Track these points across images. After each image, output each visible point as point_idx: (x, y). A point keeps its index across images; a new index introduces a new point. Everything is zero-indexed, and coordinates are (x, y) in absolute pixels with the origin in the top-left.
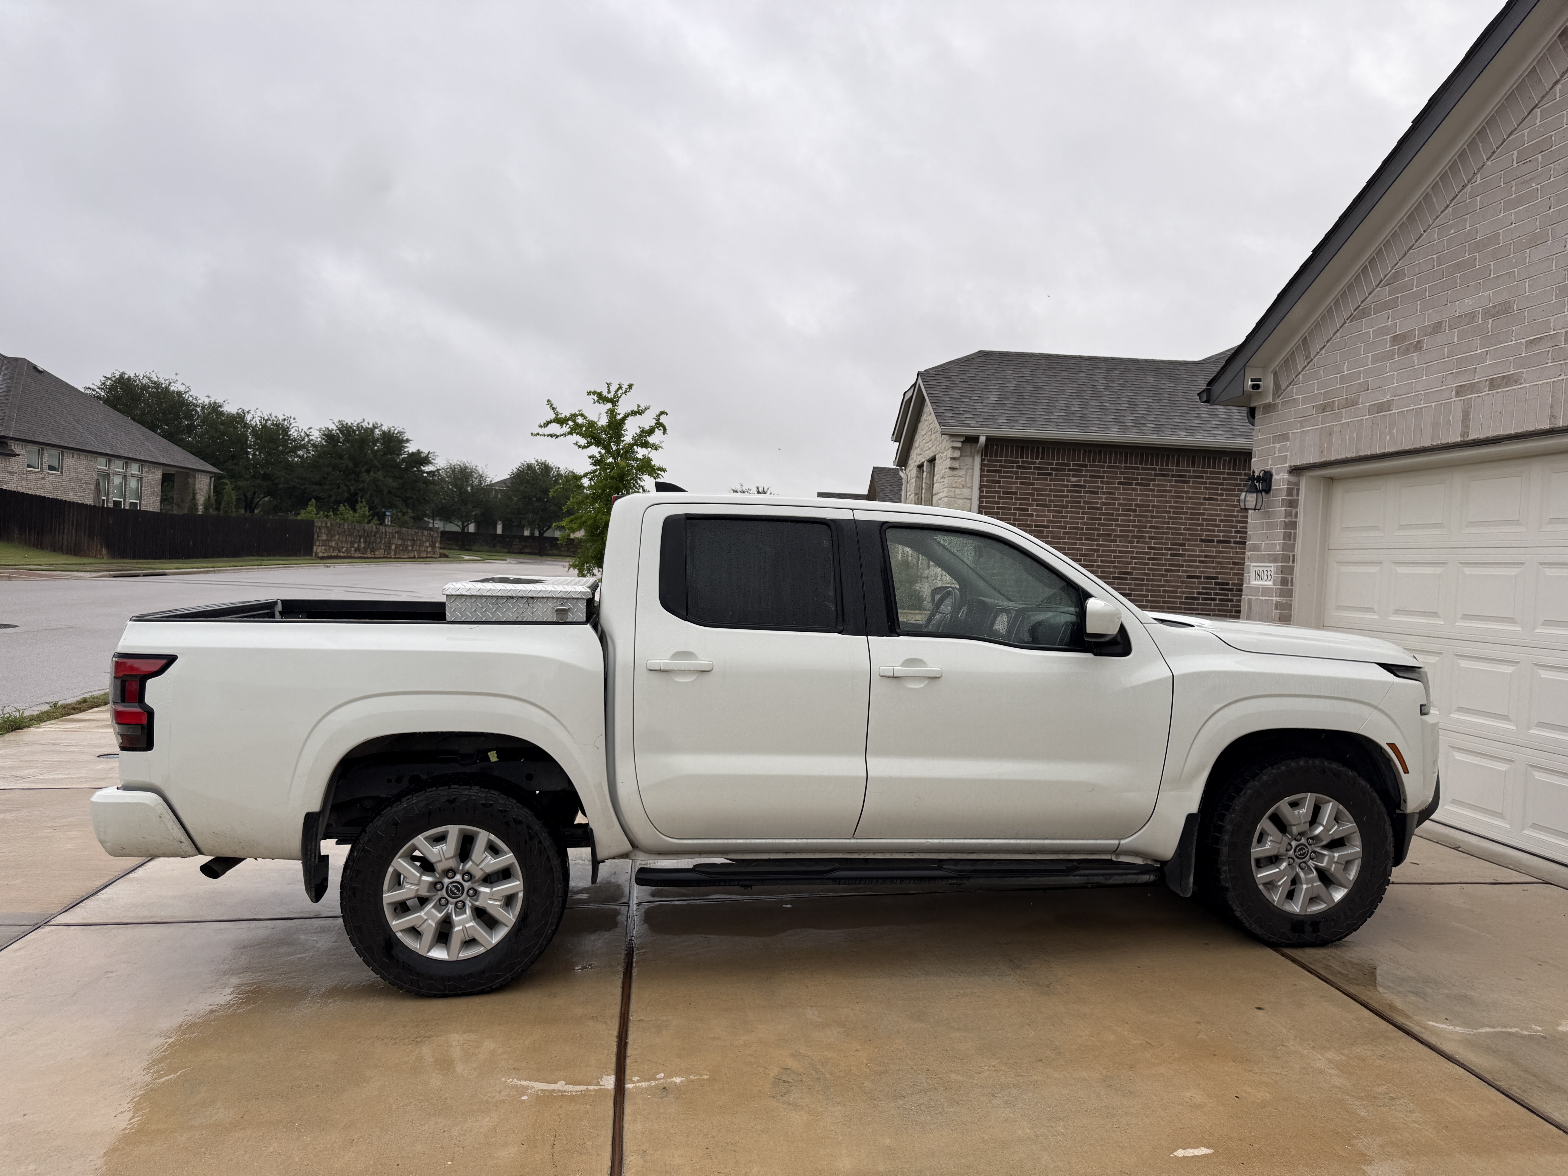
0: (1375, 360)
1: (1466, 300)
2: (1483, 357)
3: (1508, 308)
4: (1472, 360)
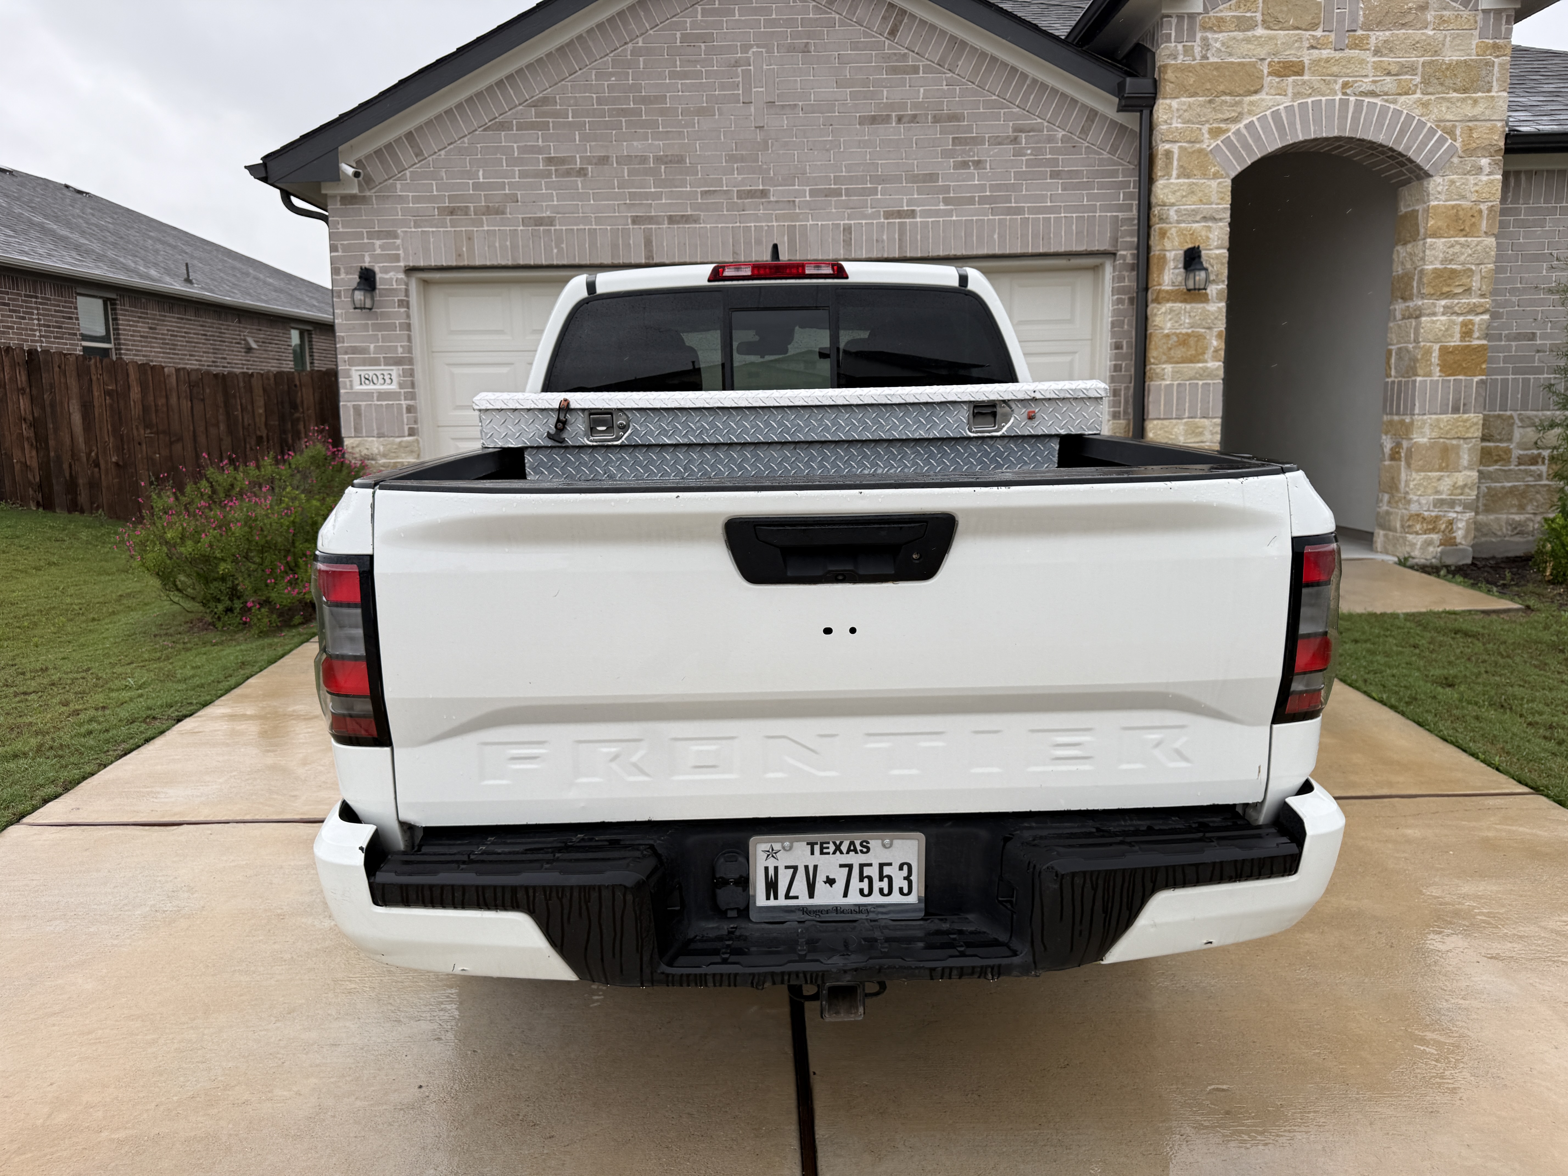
0: (523, 174)
1: (635, 143)
2: (658, 196)
3: (680, 160)
4: (647, 196)
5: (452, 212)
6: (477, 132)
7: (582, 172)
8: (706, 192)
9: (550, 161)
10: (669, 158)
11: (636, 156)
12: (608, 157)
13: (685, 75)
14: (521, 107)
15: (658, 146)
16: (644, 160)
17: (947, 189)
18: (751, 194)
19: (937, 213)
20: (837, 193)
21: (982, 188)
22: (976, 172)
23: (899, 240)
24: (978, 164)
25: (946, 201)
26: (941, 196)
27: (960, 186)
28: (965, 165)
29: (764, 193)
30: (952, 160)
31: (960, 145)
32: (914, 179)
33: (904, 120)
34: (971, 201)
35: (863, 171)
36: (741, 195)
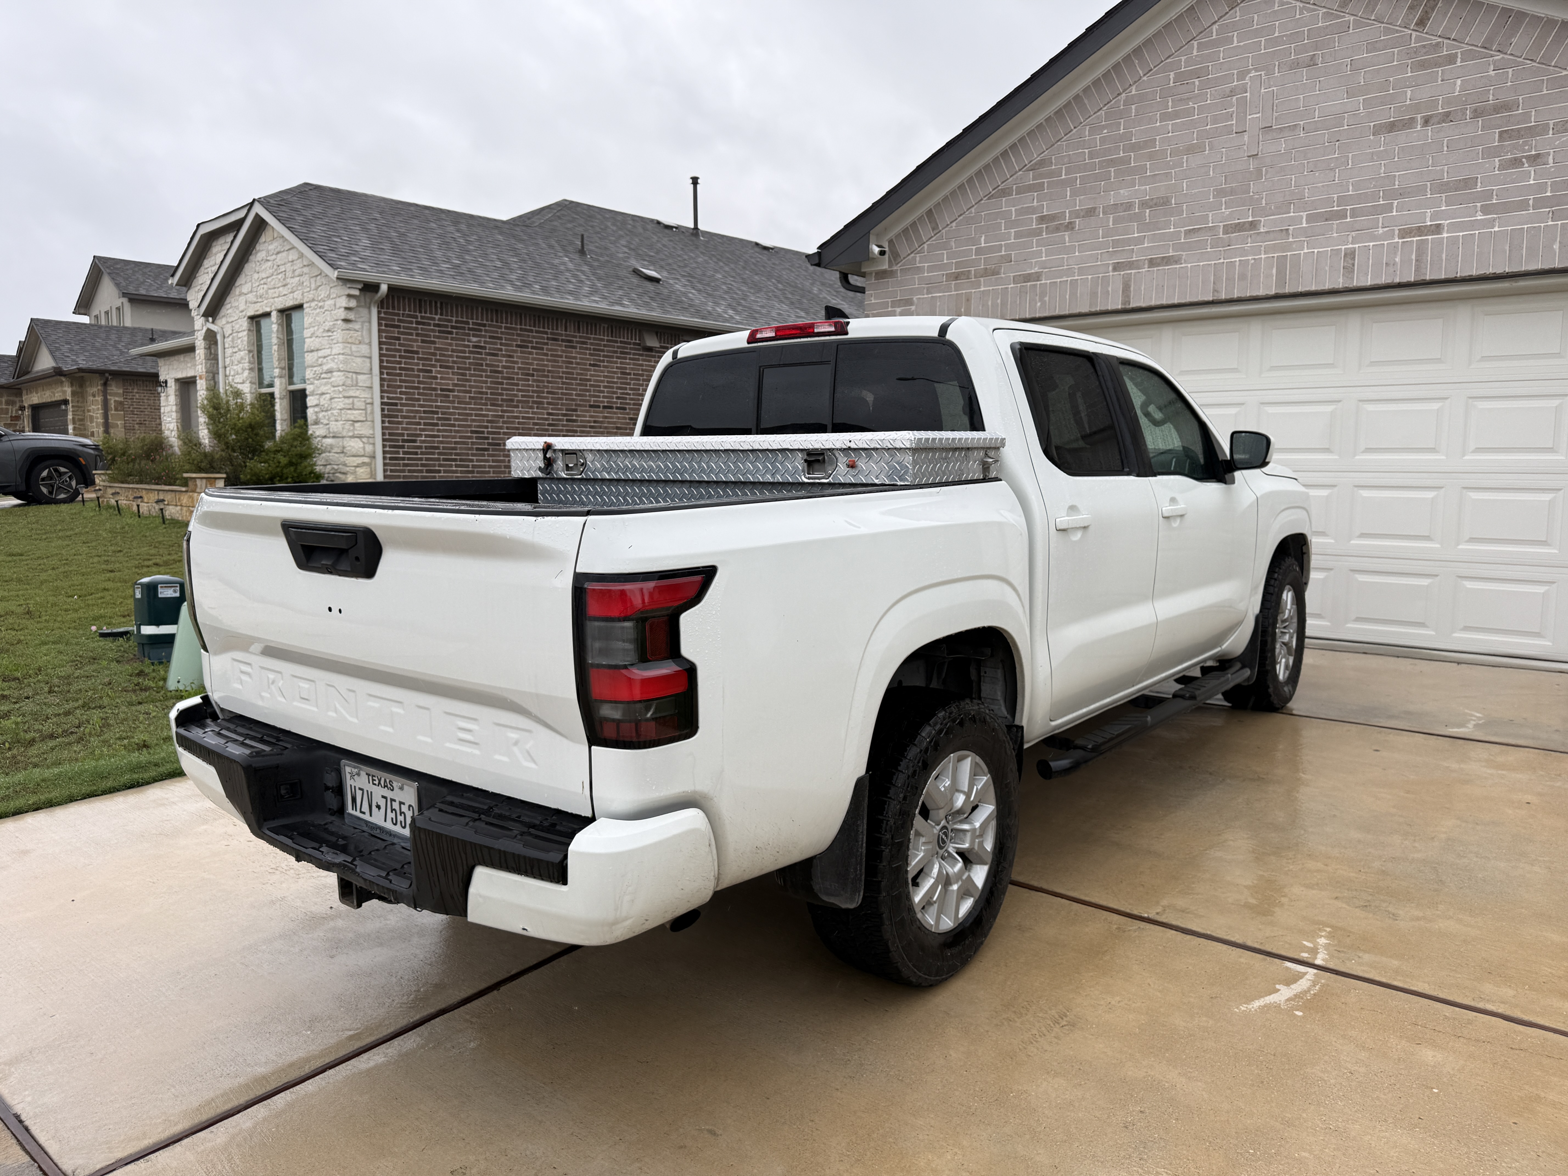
0: (1018, 235)
1: (1122, 191)
2: (1141, 241)
3: (1166, 202)
4: (1129, 242)
5: (957, 277)
6: (983, 202)
7: (1070, 226)
8: (1190, 231)
9: (1042, 219)
10: (1155, 201)
11: (1122, 204)
12: (1095, 208)
13: (1176, 115)
14: (1021, 173)
15: (1144, 190)
16: (1129, 206)
17: (1489, 195)
18: (1239, 227)
19: (1473, 225)
20: (1342, 215)
21: (1542, 187)
22: (1532, 169)
23: (1417, 260)
24: (1535, 159)
25: (1485, 210)
26: (1479, 205)
27: (1507, 189)
28: (1516, 162)
29: (1253, 225)
30: (1497, 160)
31: (1511, 138)
32: (1443, 187)
33: (1432, 122)
34: (1523, 205)
35: (1375, 186)
36: (1227, 230)
